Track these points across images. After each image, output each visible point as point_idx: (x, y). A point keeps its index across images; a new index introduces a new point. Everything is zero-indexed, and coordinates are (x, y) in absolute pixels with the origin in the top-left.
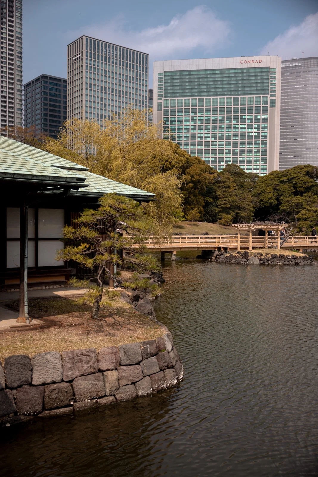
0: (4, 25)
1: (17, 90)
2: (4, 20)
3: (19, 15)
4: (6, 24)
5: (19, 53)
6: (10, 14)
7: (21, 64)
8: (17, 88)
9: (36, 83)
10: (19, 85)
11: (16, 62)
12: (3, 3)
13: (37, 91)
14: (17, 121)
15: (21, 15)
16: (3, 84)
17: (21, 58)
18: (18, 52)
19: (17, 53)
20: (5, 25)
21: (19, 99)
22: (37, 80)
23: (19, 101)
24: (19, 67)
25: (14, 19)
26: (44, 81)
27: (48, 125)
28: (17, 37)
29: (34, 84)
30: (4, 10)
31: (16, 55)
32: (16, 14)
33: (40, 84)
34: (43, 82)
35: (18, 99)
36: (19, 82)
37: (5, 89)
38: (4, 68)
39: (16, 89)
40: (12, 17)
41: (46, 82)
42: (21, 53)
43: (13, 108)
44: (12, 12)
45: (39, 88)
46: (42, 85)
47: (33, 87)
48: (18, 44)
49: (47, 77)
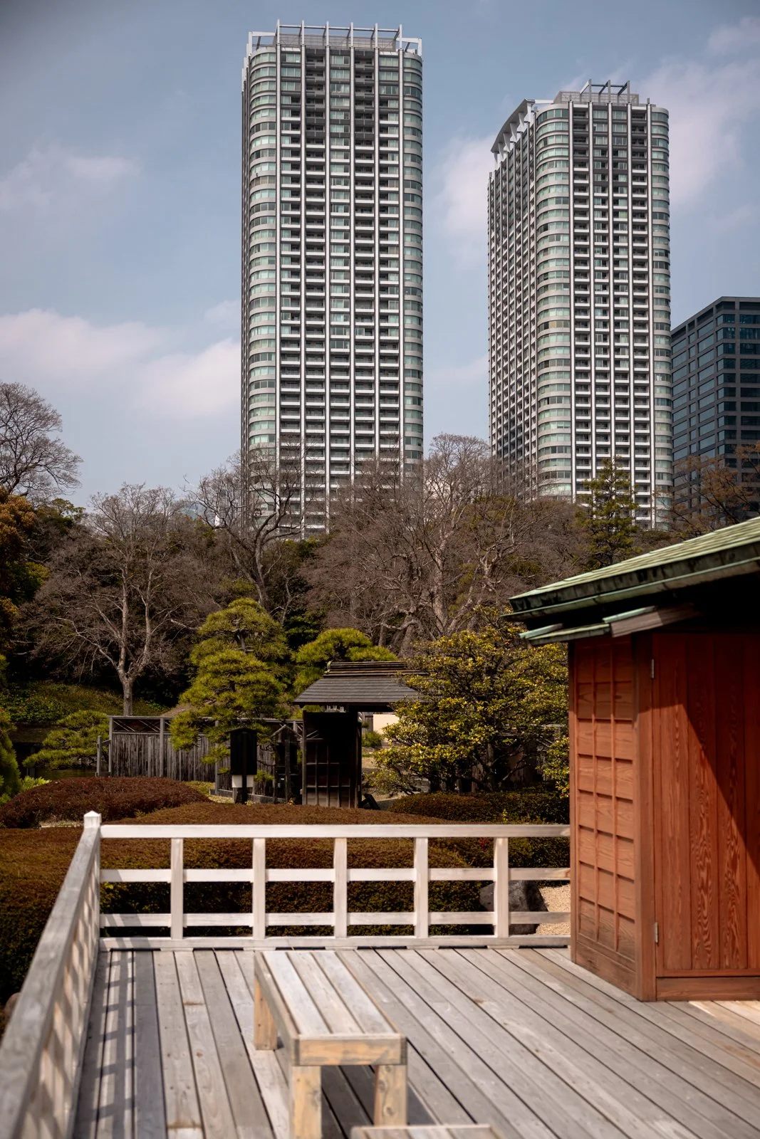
0: (622, 192)
1: (658, 352)
2: (622, 179)
3: (661, 157)
4: (627, 187)
5: (661, 255)
6: (638, 159)
7: (668, 281)
8: (657, 346)
9: (700, 326)
10: (662, 336)
11: (653, 281)
12: (617, 136)
13: (703, 346)
14: (657, 433)
15: (666, 154)
16: (618, 341)
17: (667, 265)
18: (657, 252)
19: (656, 254)
20: (625, 190)
21: (661, 374)
22: (704, 316)
23: (663, 380)
24: (661, 292)
25: (648, 170)
26: (724, 315)
27: (739, 435)
28: (654, 215)
29: (695, 330)
30: (622, 154)
31: (653, 262)
32: (652, 155)
33: (711, 326)
34: (721, 320)
35: (658, 374)
36: (662, 328)
37: (624, 354)
38: (622, 300)
39: (654, 349)
40: (642, 166)
41: (728, 318)
42: (667, 253)
43: (645, 400)
44: (643, 153)
45: (710, 339)
46: (718, 328)
47: (693, 338)
48: (658, 233)
49: (733, 303)
